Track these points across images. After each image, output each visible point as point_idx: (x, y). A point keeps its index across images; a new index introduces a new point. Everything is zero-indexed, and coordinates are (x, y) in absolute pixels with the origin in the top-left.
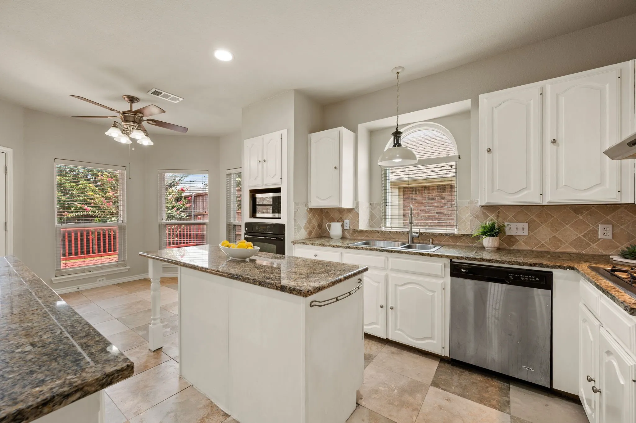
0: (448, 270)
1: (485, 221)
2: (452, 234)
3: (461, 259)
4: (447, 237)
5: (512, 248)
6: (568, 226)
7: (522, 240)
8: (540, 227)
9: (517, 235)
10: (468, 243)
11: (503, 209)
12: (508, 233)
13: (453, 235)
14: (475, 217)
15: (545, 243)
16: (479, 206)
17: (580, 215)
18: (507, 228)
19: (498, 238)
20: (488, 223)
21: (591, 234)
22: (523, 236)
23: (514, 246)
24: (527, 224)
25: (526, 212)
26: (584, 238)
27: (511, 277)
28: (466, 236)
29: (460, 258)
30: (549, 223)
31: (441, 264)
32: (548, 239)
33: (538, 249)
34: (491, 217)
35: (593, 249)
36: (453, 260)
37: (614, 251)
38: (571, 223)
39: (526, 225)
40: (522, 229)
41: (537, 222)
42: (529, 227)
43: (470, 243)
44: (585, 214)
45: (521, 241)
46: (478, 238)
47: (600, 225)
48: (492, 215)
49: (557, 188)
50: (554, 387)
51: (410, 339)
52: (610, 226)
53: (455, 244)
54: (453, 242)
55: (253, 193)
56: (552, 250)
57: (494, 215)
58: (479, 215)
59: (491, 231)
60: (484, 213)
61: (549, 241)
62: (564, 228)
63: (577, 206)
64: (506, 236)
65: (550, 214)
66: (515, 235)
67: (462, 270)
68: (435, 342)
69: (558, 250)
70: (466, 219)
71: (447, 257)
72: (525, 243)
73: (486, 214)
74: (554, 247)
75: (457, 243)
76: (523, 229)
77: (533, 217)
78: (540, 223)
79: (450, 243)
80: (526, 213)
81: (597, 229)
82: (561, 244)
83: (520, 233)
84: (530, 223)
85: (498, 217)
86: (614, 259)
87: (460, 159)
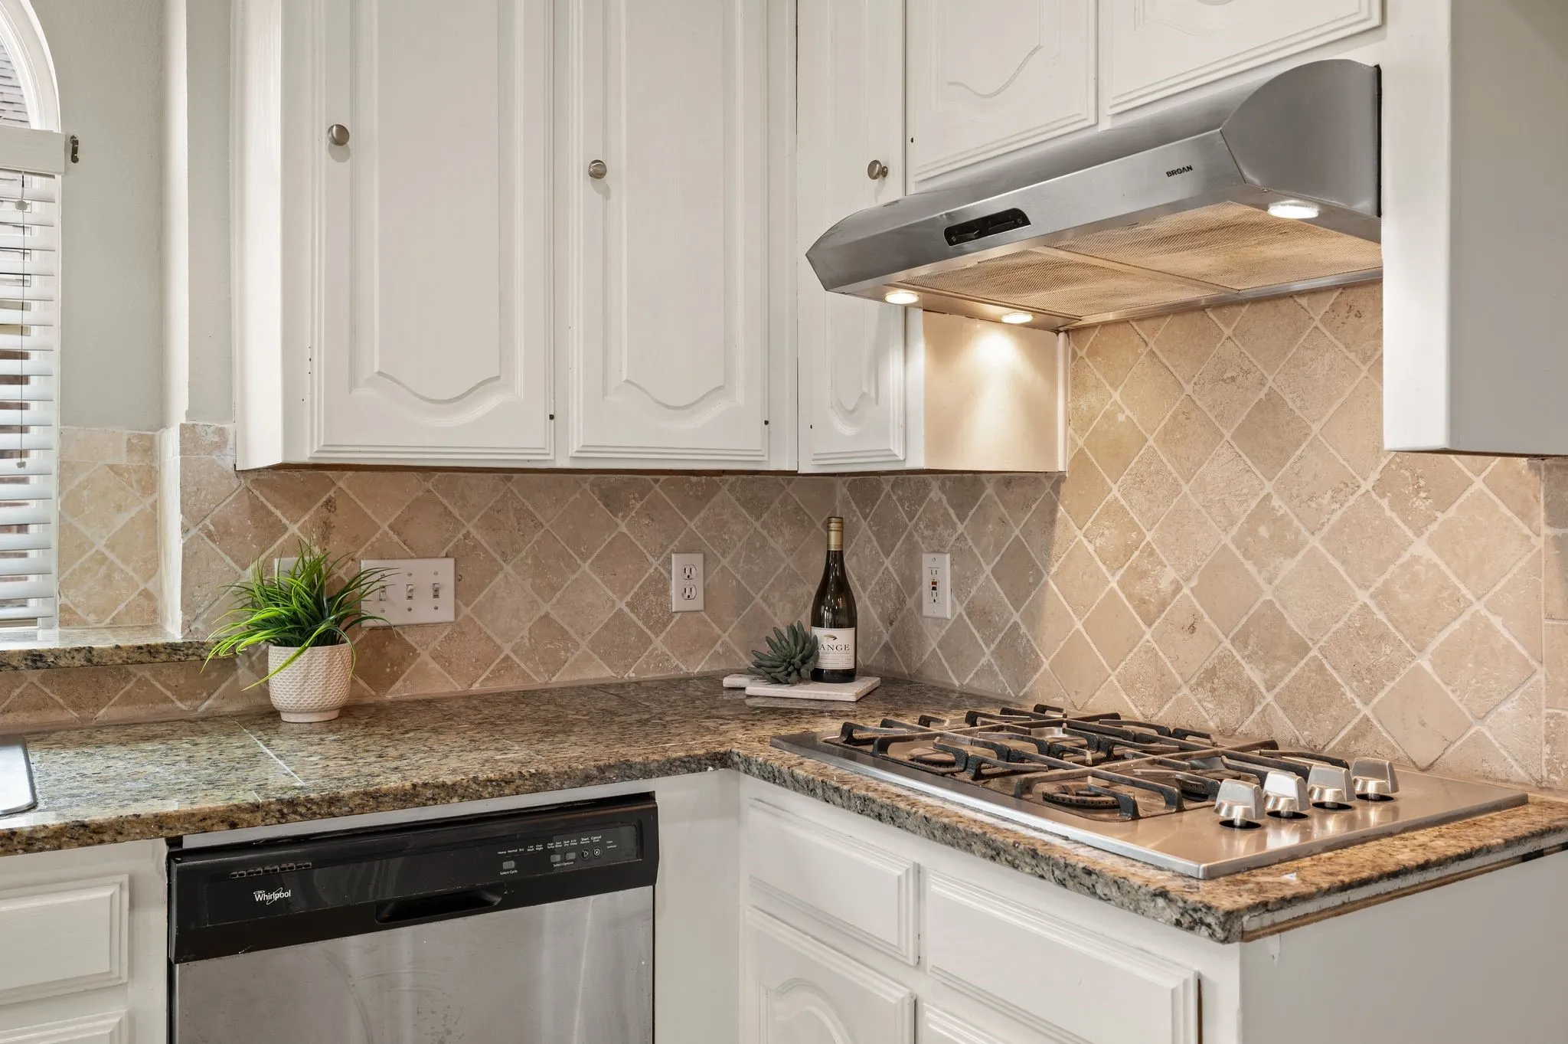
0: (156, 923)
1: (263, 557)
2: (78, 650)
3: (250, 825)
5: (389, 697)
6: (586, 566)
7: (431, 648)
8: (496, 574)
9: (409, 626)
10: (166, 699)
11: (349, 487)
12: (373, 615)
13: (79, 661)
14: (210, 535)
15: (514, 651)
16: (230, 466)
17: (620, 514)
18: (368, 591)
20: (283, 568)
21: (652, 597)
22: (436, 625)
23: (399, 684)
24: (451, 562)
25: (445, 502)
26: (632, 616)
27: (509, 866)
28: (163, 657)
29: (247, 816)
30: (526, 557)
31: (107, 893)
32: (526, 633)
33: (493, 687)
34: (294, 529)
35: (657, 655)
36: (191, 842)
37: (707, 657)
38: (596, 554)
39: (444, 570)
40: (432, 593)
41: (485, 551)
42: (458, 578)
43: (181, 700)
44: (633, 514)
45: (425, 656)
47: (673, 555)
48: (296, 522)
49: (605, 393)
52: (698, 558)
53: (86, 714)
54: (77, 707)
56: (539, 681)
57: (307, 517)
58: (234, 522)
60: (257, 510)
61: (526, 641)
62: (576, 576)
63: (613, 478)
64: (364, 633)
65: (532, 514)
66: (402, 626)
67: (260, 896)
69: (558, 679)
70: (111, 546)
71: (155, 825)
72: (443, 660)
73: (270, 514)
74: (544, 664)
75: (98, 707)
76: (436, 592)
77: (470, 527)
78: (498, 558)
79: (52, 716)
80: (446, 508)
81: (666, 575)
82: (567, 650)
83: (424, 612)
84: (460, 556)
85: (326, 529)
86: (750, 690)
87: (75, 160)
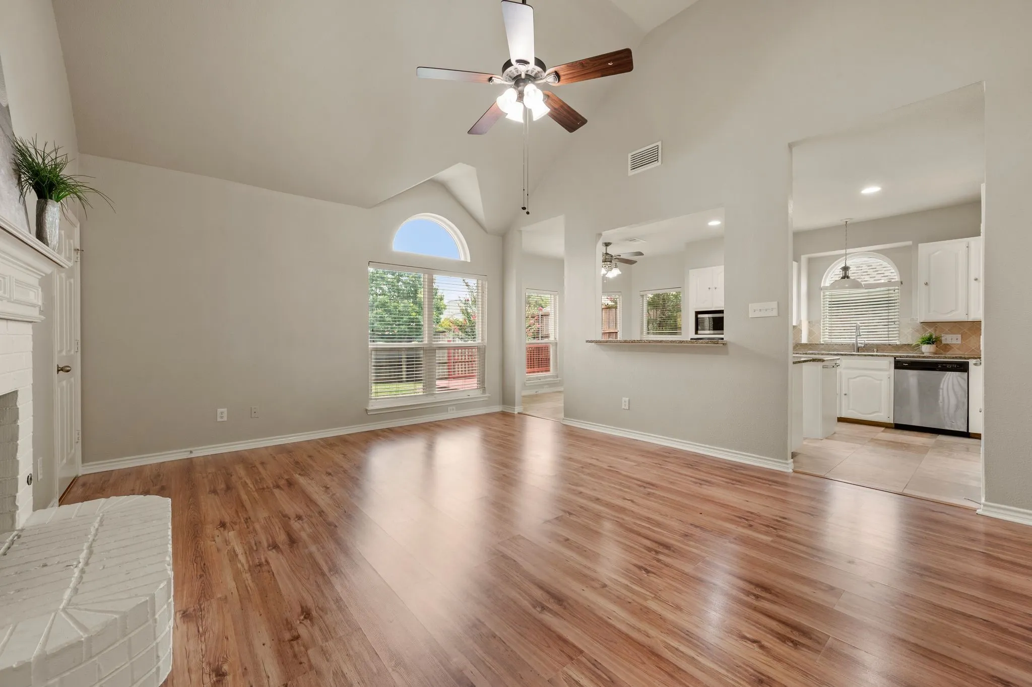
0: (893, 365)
1: (924, 334)
3: (903, 358)
4: (890, 347)
7: (956, 347)
8: (971, 337)
9: (952, 344)
10: (909, 349)
11: (940, 325)
12: (944, 342)
13: (895, 345)
14: (916, 331)
15: (975, 348)
16: (918, 322)
18: (943, 339)
19: (934, 346)
20: (928, 335)
22: (957, 344)
23: (949, 352)
27: (940, 366)
28: (907, 345)
31: (886, 362)
32: (978, 346)
34: (930, 330)
36: (897, 359)
39: (959, 336)
41: (968, 333)
42: (962, 338)
43: (911, 349)
46: (918, 345)
50: (970, 432)
51: (860, 414)
53: (898, 350)
55: (697, 313)
57: (932, 329)
58: (919, 329)
59: (929, 341)
60: (923, 328)
64: (942, 344)
66: (950, 344)
67: (904, 364)
68: (882, 414)
70: (907, 333)
71: (892, 356)
72: (959, 349)
73: (925, 328)
76: (957, 339)
77: (965, 330)
78: (971, 334)
79: (893, 351)
80: (959, 327)
83: (954, 342)
84: (962, 335)
85: (935, 330)
87: (902, 284)
